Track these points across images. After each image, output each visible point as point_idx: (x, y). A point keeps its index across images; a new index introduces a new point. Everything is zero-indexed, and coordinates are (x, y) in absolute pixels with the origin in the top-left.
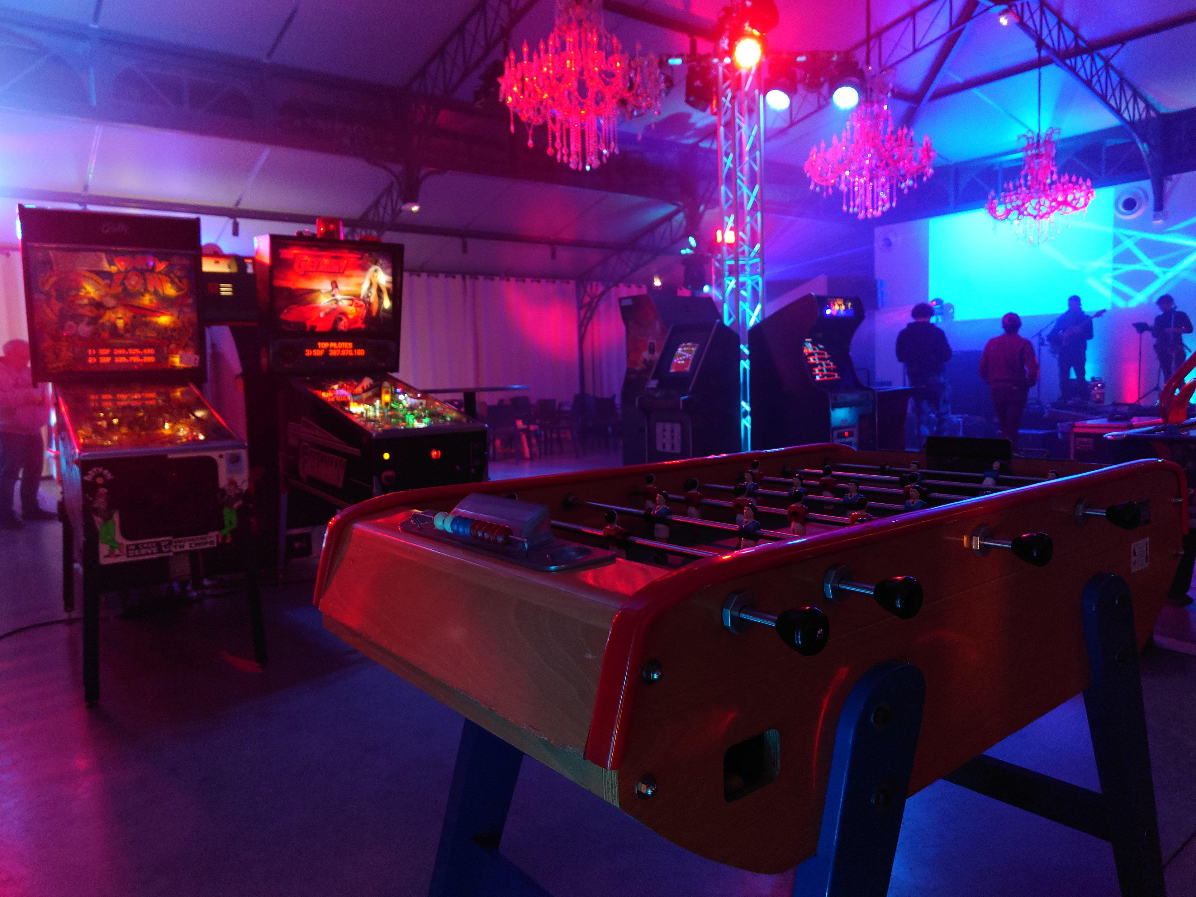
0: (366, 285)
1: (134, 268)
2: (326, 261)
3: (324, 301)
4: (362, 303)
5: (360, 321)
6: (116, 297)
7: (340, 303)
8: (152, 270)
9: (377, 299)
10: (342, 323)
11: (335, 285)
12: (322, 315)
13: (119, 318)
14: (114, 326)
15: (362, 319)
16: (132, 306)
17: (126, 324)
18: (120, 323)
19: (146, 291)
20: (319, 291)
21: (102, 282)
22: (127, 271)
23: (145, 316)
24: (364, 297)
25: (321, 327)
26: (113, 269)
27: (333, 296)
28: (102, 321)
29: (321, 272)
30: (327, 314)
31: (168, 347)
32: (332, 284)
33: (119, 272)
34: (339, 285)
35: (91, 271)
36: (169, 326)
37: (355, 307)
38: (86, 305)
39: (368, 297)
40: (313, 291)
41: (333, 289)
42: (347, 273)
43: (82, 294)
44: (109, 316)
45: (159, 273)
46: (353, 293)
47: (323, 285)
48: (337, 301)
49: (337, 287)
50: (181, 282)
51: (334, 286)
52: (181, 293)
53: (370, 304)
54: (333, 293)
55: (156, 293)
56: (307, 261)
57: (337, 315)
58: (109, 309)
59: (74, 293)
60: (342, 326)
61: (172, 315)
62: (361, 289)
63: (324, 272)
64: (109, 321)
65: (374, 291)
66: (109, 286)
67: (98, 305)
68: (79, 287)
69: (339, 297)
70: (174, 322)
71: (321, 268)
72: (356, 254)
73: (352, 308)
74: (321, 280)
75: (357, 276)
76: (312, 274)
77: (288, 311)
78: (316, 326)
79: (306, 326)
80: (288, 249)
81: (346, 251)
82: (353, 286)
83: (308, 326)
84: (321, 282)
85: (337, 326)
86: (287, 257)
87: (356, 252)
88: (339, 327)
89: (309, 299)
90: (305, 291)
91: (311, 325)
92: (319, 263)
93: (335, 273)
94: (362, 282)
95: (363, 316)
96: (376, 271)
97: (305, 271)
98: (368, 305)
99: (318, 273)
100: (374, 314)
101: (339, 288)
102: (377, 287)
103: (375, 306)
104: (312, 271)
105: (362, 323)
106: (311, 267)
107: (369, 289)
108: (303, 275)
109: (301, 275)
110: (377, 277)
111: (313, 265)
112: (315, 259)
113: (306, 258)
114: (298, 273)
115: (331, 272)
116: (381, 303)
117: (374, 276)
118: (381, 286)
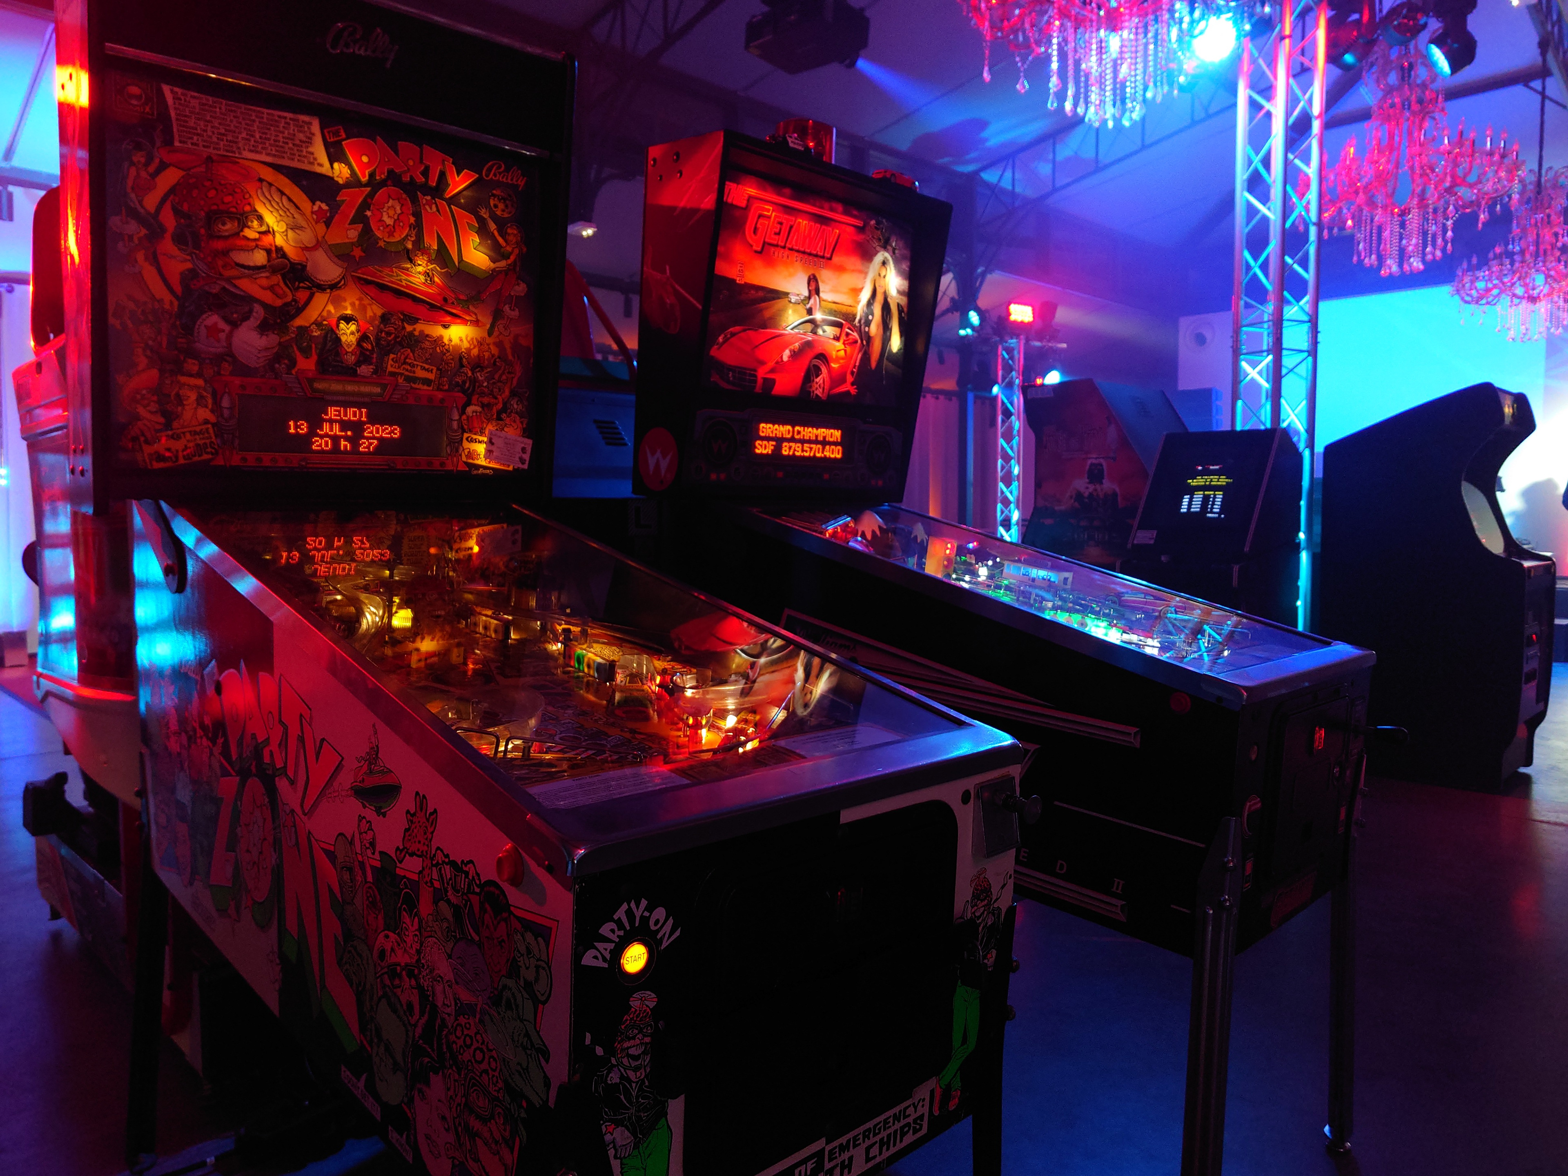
0: (865, 295)
1: (393, 178)
2: (803, 223)
3: (792, 322)
5: (850, 379)
6: (341, 255)
7: (820, 331)
8: (438, 191)
9: (881, 330)
10: (819, 380)
11: (814, 285)
12: (785, 355)
14: (332, 337)
15: (852, 373)
16: (383, 287)
17: (363, 338)
18: (348, 333)
19: (420, 247)
20: (786, 294)
22: (373, 184)
23: (414, 321)
24: (860, 321)
26: (340, 171)
27: (810, 312)
29: (791, 249)
30: (794, 355)
31: (463, 412)
32: (809, 282)
33: (353, 183)
34: (822, 287)
35: (278, 168)
36: (469, 350)
37: (844, 344)
38: (261, 268)
39: (868, 323)
40: (777, 295)
41: (809, 298)
42: (836, 259)
44: (321, 309)
45: (452, 200)
46: (844, 309)
47: (794, 282)
48: (814, 325)
49: (817, 292)
50: (503, 234)
51: (813, 287)
52: (503, 264)
53: (869, 339)
54: (808, 306)
55: (442, 257)
56: (769, 217)
57: (813, 358)
58: (321, 288)
59: (229, 227)
60: (820, 384)
61: (476, 323)
62: (858, 302)
63: (798, 251)
64: (318, 324)
65: (877, 309)
66: (325, 220)
69: (818, 316)
70: (480, 343)
71: (793, 243)
72: (855, 217)
73: (839, 345)
74: (791, 270)
75: (853, 271)
76: (776, 254)
77: (726, 340)
78: (773, 381)
79: (755, 382)
80: (738, 184)
81: (840, 207)
82: (844, 293)
83: (760, 381)
84: (791, 275)
85: (811, 387)
86: (735, 203)
87: (855, 213)
88: (814, 389)
89: (767, 314)
90: (761, 294)
91: (765, 379)
92: (791, 227)
93: (816, 256)
94: (860, 286)
95: (854, 367)
96: (884, 263)
97: (764, 243)
98: (865, 343)
99: (787, 252)
100: (874, 364)
101: (821, 294)
102: (882, 301)
103: (877, 346)
104: (777, 246)
105: (853, 384)
106: (776, 234)
107: (870, 304)
108: (760, 252)
109: (756, 252)
110: (884, 277)
111: (780, 230)
112: (784, 217)
113: (769, 211)
114: (752, 246)
115: (810, 254)
116: (886, 339)
117: (880, 275)
118: (889, 299)
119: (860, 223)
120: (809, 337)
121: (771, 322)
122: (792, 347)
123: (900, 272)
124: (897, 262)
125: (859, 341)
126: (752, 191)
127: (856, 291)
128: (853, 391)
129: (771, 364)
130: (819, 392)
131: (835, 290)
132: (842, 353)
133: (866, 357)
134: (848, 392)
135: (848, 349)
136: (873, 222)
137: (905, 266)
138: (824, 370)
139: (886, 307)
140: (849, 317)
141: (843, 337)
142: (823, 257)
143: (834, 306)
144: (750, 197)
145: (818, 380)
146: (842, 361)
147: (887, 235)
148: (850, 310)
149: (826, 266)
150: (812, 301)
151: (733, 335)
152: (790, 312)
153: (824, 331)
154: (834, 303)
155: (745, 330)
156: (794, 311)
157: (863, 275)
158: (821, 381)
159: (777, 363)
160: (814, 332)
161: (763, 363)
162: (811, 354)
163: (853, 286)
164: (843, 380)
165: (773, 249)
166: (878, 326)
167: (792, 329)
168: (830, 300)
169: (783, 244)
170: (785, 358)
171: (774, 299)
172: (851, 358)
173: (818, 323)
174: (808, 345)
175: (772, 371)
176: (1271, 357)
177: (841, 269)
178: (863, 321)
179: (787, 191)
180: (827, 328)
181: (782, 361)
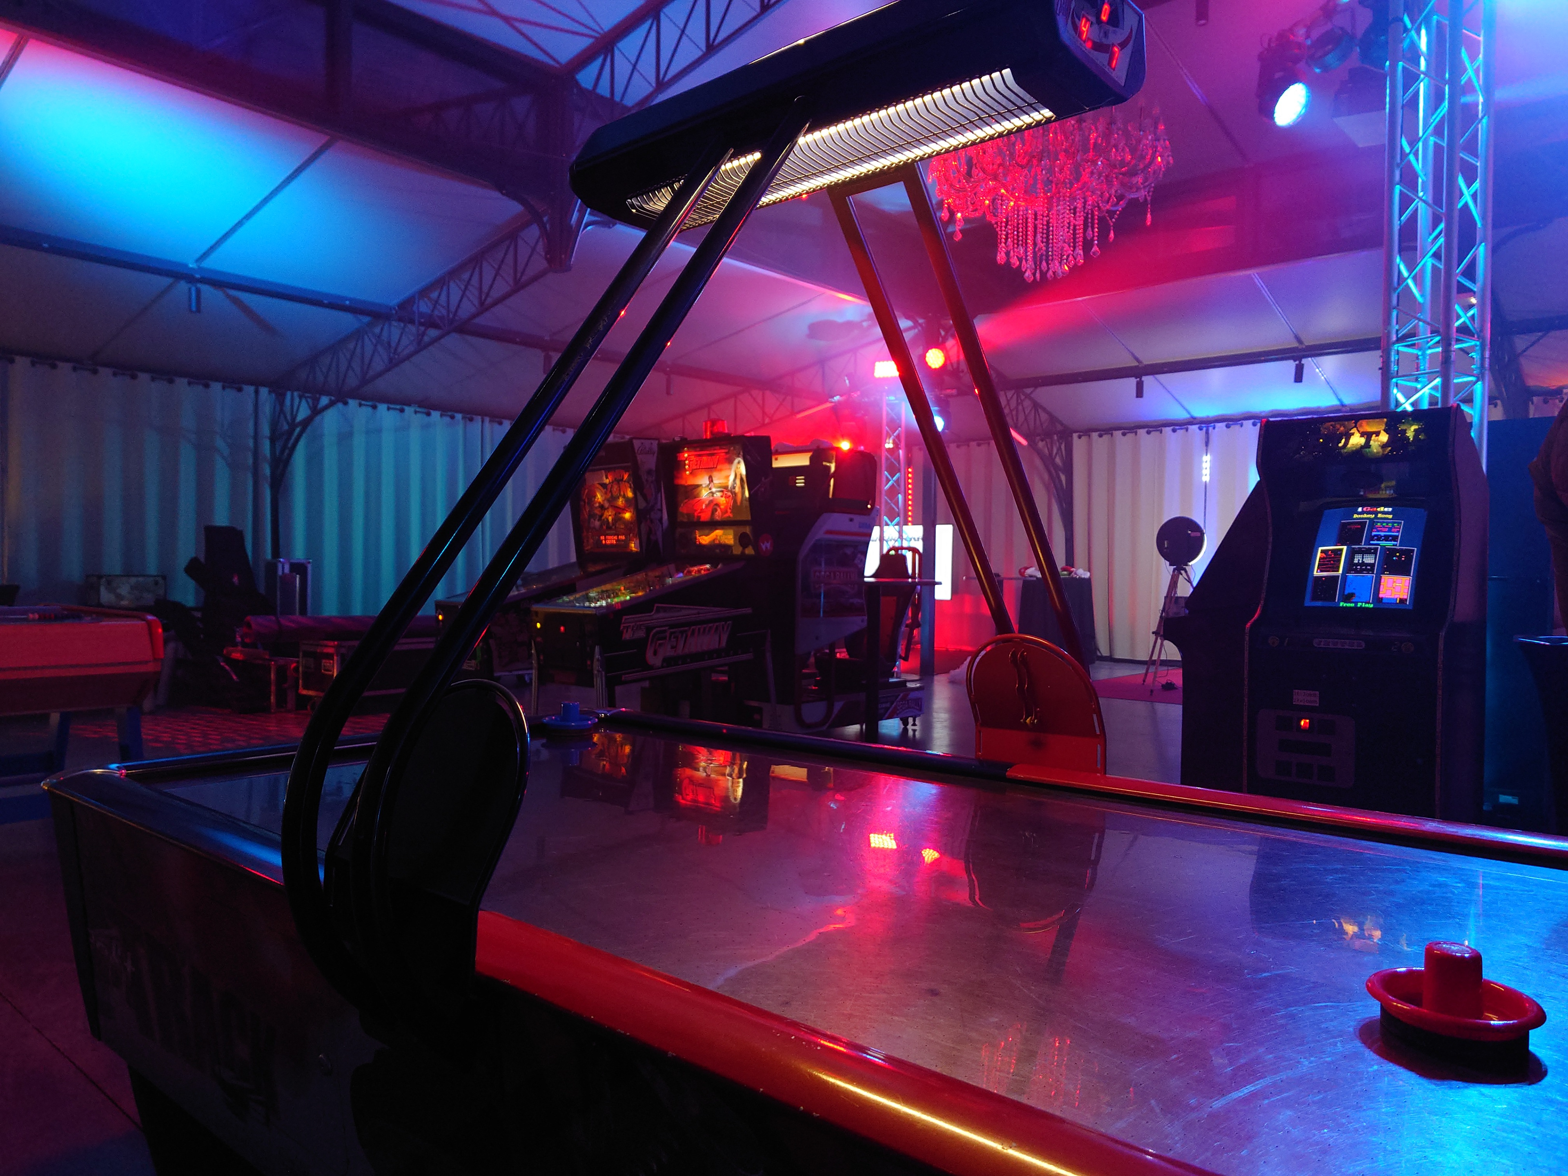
3: (704, 494)
4: (729, 494)
5: (729, 511)
6: (609, 501)
7: (715, 495)
8: (622, 480)
9: (741, 489)
10: (717, 513)
11: (711, 480)
12: (704, 507)
13: (610, 515)
15: (730, 509)
16: (615, 507)
17: (613, 519)
20: (701, 485)
21: (603, 491)
22: (613, 482)
23: (620, 513)
24: (730, 488)
25: (705, 517)
26: (607, 481)
27: (710, 489)
28: (603, 518)
30: (706, 506)
31: (629, 536)
32: (709, 478)
34: (714, 479)
35: (599, 484)
39: (734, 488)
40: (698, 486)
41: (709, 484)
42: (719, 467)
43: (596, 500)
44: (606, 514)
45: (625, 481)
46: (723, 485)
47: (703, 480)
48: (713, 493)
49: (712, 481)
53: (735, 494)
55: (624, 497)
57: (714, 505)
58: (606, 509)
61: (630, 512)
62: (729, 481)
64: (606, 517)
65: (738, 482)
66: (606, 493)
67: (602, 507)
68: (595, 496)
69: (714, 490)
70: (631, 517)
72: (724, 449)
73: (723, 499)
75: (726, 469)
78: (700, 516)
79: (694, 518)
81: (718, 447)
82: (723, 479)
83: (696, 517)
84: (702, 478)
85: (714, 516)
89: (695, 493)
91: (698, 516)
92: (701, 462)
93: (711, 468)
94: (729, 474)
95: (730, 506)
96: (739, 463)
97: (692, 469)
100: (739, 504)
102: (739, 478)
103: (739, 496)
105: (730, 513)
107: (734, 480)
108: (692, 473)
110: (739, 468)
111: (697, 463)
117: (737, 468)
118: (742, 476)
119: (727, 451)
120: (711, 498)
121: (698, 495)
124: (743, 460)
125: (731, 496)
127: (728, 477)
129: (699, 511)
130: (717, 518)
131: (719, 479)
132: (725, 502)
133: (735, 501)
134: (729, 516)
135: (727, 499)
136: (732, 448)
138: (719, 509)
139: (742, 480)
140: (726, 488)
141: (724, 496)
142: (714, 468)
143: (720, 485)
146: (725, 505)
147: (739, 451)
148: (726, 484)
149: (715, 471)
151: (686, 502)
152: (703, 490)
154: (719, 483)
160: (713, 496)
161: (696, 510)
162: (712, 505)
163: (726, 475)
164: (727, 512)
167: (704, 497)
172: (729, 503)
173: (714, 492)
174: (711, 501)
175: (700, 513)
177: (721, 470)
180: (717, 493)
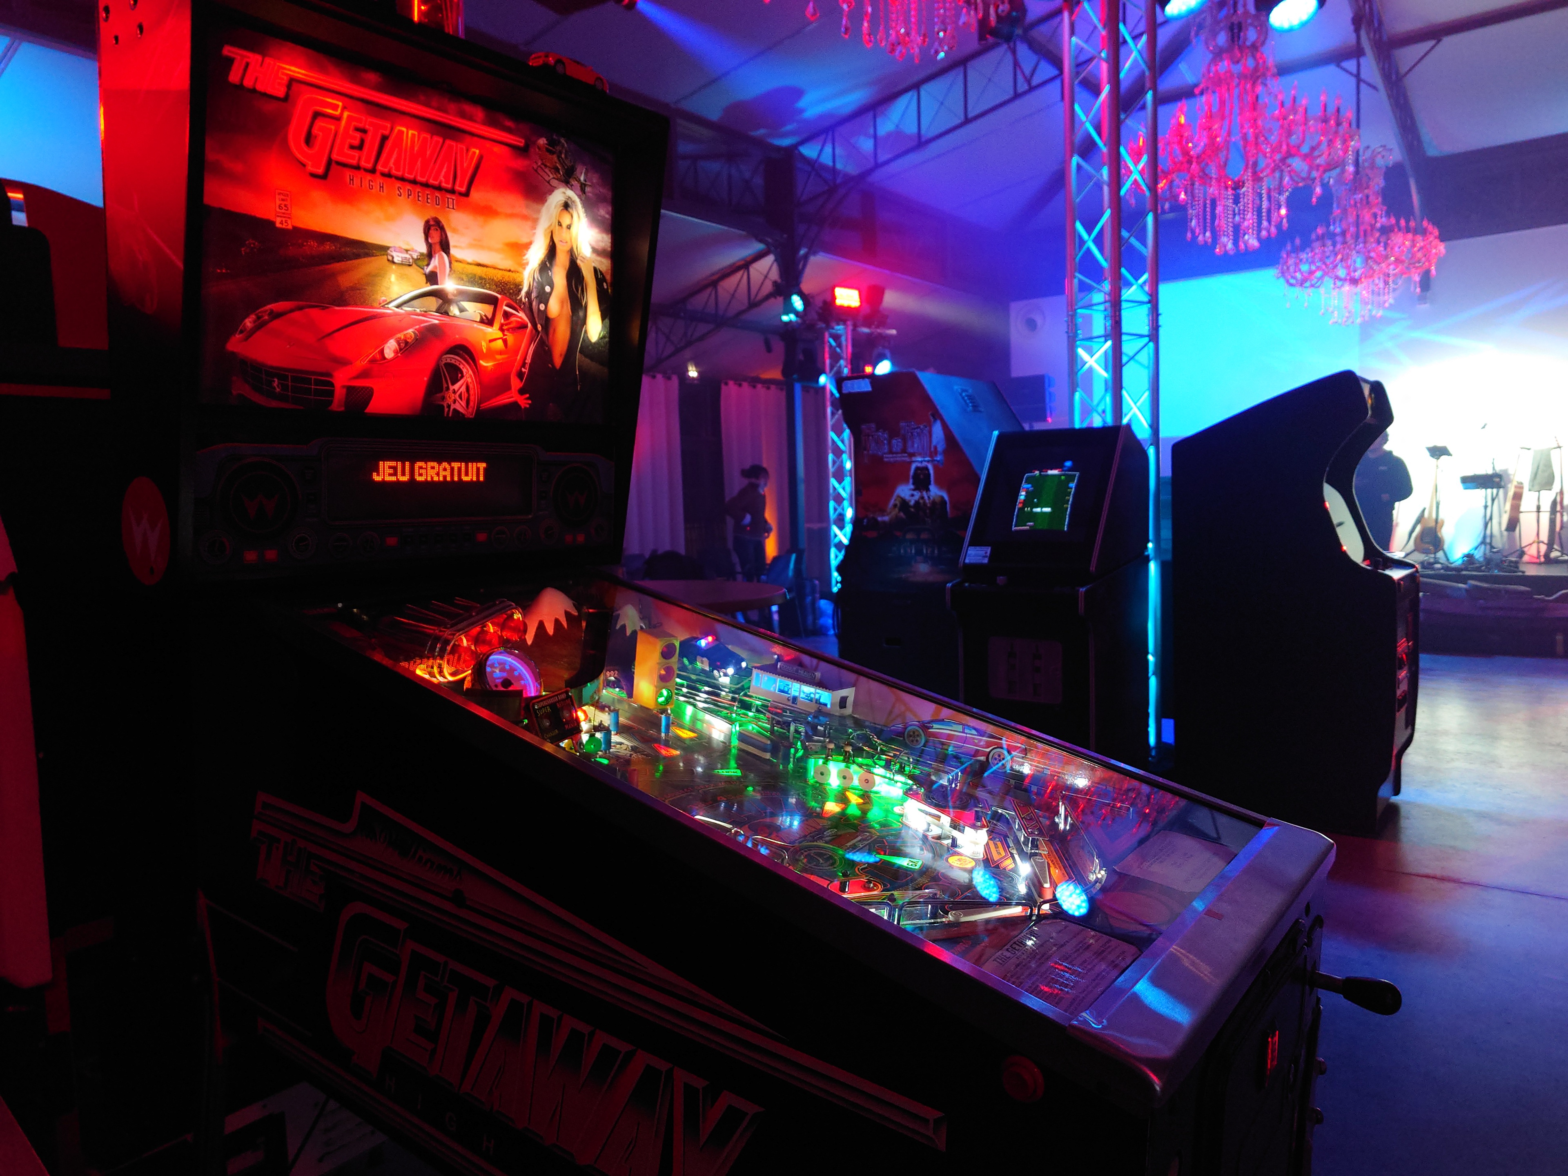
0: (536, 254)
2: (409, 134)
4: (522, 316)
7: (453, 310)
9: (567, 308)
10: (459, 386)
11: (437, 236)
24: (528, 294)
27: (432, 278)
29: (388, 175)
32: (427, 231)
34: (453, 239)
37: (501, 329)
39: (544, 298)
40: (362, 250)
41: (430, 255)
42: (477, 196)
46: (498, 275)
47: (396, 230)
49: (445, 247)
51: (435, 238)
53: (548, 322)
54: (428, 270)
56: (338, 119)
60: (461, 394)
62: (524, 265)
63: (402, 179)
65: (559, 277)
69: (449, 285)
71: (390, 164)
72: (509, 130)
74: (391, 210)
75: (512, 216)
76: (357, 181)
77: (260, 325)
78: (367, 395)
79: (331, 393)
80: (264, 54)
81: (479, 113)
82: (497, 250)
83: (339, 394)
84: (390, 218)
85: (443, 398)
86: (259, 87)
87: (509, 123)
88: (450, 401)
89: (345, 281)
90: (328, 247)
91: (350, 390)
92: (384, 139)
93: (439, 188)
94: (525, 240)
95: (524, 365)
96: (566, 206)
97: (330, 162)
98: (539, 327)
99: (380, 180)
100: (558, 361)
101: (453, 251)
102: (567, 264)
103: (562, 332)
104: (357, 168)
105: (522, 391)
106: (352, 147)
107: (546, 266)
108: (324, 176)
109: (314, 175)
110: (569, 227)
111: (362, 142)
112: (367, 121)
113: (335, 106)
114: (304, 165)
115: (426, 185)
116: (578, 321)
117: (560, 224)
118: (579, 262)
119: (520, 142)
120: (435, 320)
121: (354, 294)
122: (401, 335)
123: (595, 220)
124: (589, 205)
125: (529, 325)
126: (297, 71)
127: (520, 248)
128: (524, 402)
130: (460, 406)
131: (478, 244)
132: (499, 344)
133: (544, 350)
134: (515, 405)
135: (510, 338)
136: (542, 141)
137: (604, 212)
138: (467, 371)
139: (574, 273)
140: (510, 289)
141: (499, 320)
142: (452, 191)
143: (479, 271)
144: (292, 81)
145: (456, 387)
146: (498, 357)
147: (568, 163)
148: (508, 276)
149: (459, 207)
150: (435, 262)
152: (393, 278)
153: (462, 310)
154: (479, 265)
155: (300, 308)
156: (401, 277)
157: (529, 223)
158: (463, 389)
159: (373, 361)
160: (443, 311)
162: (440, 347)
163: (513, 240)
164: (505, 386)
165: (348, 174)
166: (562, 303)
167: (398, 307)
168: (470, 260)
169: (369, 165)
170: (389, 353)
171: (358, 256)
172: (517, 352)
173: (450, 297)
174: (432, 330)
175: (364, 374)
176: (1109, 343)
178: (534, 295)
179: (372, 77)
180: (466, 305)
181: (384, 358)
